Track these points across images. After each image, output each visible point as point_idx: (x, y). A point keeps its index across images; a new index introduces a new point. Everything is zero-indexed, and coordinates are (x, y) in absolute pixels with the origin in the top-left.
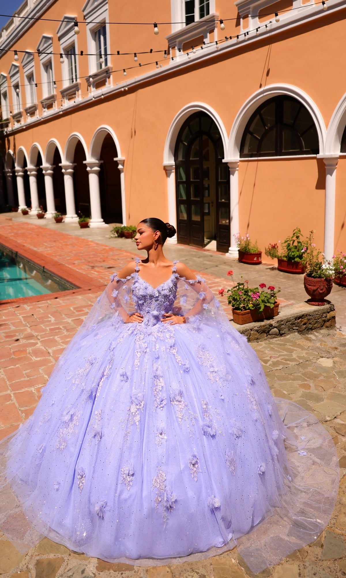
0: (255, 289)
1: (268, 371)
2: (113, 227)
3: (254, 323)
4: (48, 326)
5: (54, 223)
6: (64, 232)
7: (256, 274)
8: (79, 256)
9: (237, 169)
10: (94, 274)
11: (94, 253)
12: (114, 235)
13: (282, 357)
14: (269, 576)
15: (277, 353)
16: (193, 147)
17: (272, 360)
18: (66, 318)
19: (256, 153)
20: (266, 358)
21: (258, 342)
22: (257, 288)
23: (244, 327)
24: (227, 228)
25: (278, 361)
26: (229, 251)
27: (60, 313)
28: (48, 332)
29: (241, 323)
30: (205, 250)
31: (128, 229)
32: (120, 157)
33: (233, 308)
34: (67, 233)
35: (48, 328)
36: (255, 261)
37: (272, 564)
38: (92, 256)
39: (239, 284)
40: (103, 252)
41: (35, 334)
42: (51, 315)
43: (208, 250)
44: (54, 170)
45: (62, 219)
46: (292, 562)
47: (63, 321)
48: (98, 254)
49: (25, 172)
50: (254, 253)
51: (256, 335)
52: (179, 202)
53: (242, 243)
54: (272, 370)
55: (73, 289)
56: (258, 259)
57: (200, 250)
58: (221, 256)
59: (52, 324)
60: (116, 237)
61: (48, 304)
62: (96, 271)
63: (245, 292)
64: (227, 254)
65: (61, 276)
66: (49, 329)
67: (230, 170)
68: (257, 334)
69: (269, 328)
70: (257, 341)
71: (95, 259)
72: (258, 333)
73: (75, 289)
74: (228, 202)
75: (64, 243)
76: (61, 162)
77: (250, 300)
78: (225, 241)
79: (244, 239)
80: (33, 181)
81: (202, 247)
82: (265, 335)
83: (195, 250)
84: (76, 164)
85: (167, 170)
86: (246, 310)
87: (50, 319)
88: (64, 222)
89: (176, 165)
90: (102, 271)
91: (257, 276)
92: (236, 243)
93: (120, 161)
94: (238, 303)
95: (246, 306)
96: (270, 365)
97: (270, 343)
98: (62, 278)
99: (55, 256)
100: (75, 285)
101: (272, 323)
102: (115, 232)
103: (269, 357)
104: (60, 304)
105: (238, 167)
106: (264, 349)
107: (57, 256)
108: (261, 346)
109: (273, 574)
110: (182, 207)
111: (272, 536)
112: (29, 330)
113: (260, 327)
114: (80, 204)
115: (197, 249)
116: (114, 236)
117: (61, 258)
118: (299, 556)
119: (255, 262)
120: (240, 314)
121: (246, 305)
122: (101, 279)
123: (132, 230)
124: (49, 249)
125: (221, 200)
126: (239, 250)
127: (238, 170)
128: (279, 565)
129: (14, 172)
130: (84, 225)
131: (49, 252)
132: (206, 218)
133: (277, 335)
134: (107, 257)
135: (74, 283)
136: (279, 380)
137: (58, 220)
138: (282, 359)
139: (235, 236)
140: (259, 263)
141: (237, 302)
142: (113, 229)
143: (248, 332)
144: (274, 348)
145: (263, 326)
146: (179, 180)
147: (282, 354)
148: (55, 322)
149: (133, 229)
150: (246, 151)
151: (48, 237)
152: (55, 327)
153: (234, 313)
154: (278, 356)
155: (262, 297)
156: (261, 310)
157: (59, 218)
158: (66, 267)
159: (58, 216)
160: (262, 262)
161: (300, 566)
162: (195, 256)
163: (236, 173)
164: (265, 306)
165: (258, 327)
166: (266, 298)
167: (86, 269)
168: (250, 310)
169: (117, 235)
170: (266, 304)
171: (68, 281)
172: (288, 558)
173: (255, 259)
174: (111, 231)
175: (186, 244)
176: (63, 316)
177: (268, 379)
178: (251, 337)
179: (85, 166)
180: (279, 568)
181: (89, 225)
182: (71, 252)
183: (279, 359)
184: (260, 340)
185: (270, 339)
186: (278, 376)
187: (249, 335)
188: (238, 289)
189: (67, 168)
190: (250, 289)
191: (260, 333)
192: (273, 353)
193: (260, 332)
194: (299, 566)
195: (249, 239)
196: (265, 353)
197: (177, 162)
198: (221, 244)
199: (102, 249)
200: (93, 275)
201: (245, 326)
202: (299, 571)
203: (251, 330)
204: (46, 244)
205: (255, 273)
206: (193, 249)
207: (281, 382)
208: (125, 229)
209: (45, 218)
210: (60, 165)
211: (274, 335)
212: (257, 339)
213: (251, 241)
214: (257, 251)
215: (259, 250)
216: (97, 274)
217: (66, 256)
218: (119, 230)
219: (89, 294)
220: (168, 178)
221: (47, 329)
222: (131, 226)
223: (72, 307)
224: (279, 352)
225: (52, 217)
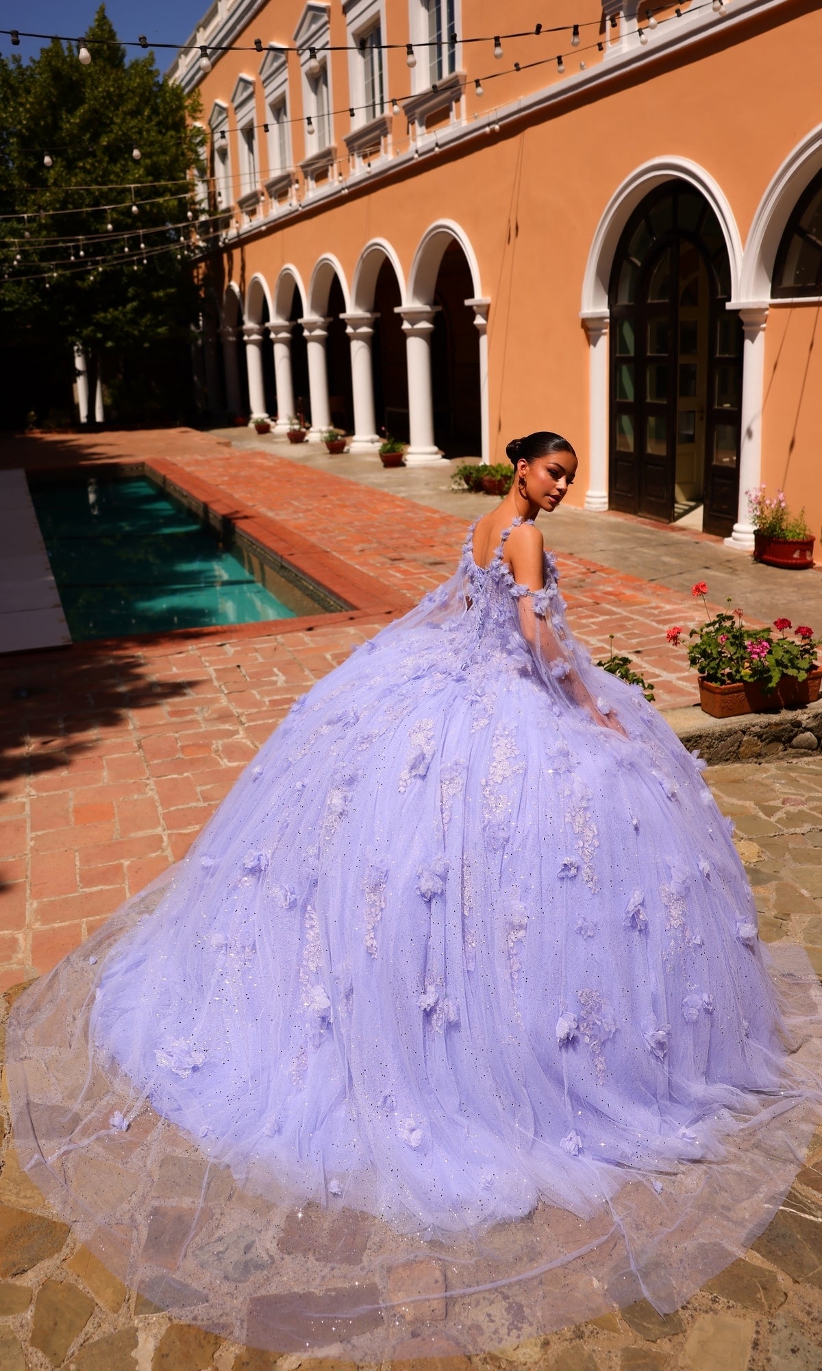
0: (764, 631)
1: (772, 835)
2: (458, 467)
3: (752, 716)
4: (269, 693)
5: (326, 454)
6: (342, 476)
7: (794, 592)
8: (366, 533)
9: (764, 326)
10: (395, 577)
11: (403, 526)
12: (459, 484)
13: (815, 804)
14: (677, 1334)
15: (804, 793)
16: (655, 271)
17: (788, 808)
18: (311, 677)
19: (813, 284)
20: (771, 803)
21: (760, 764)
22: (769, 630)
23: (726, 725)
24: (732, 475)
25: (800, 812)
26: (734, 534)
27: (300, 665)
28: (265, 708)
29: (719, 715)
30: (674, 529)
31: (493, 472)
32: (480, 296)
33: (702, 675)
34: (352, 478)
35: (267, 700)
36: (796, 559)
37: (689, 1306)
38: (397, 535)
39: (722, 618)
40: (425, 526)
41: (236, 710)
42: (279, 670)
43: (682, 529)
44: (328, 327)
45: (343, 444)
46: (743, 1312)
47: (304, 684)
48: (413, 531)
49: (265, 332)
50: (796, 539)
51: (756, 745)
52: (617, 409)
53: (765, 513)
54: (781, 833)
55: (341, 611)
56: (803, 555)
57: (662, 528)
58: (712, 544)
59: (278, 691)
60: (464, 490)
61: (276, 644)
62: (399, 571)
63: (735, 637)
64: (728, 541)
65: (317, 578)
66: (270, 701)
67: (744, 328)
68: (759, 743)
69: (792, 731)
70: (758, 761)
71: (403, 541)
72: (762, 741)
73: (347, 611)
74: (736, 409)
75: (338, 502)
76: (344, 311)
77: (745, 658)
78: (725, 507)
79: (770, 505)
80: (281, 354)
81: (667, 521)
82: (781, 747)
83: (649, 528)
84: (378, 315)
85: (590, 328)
86: (734, 681)
87: (274, 678)
88: (348, 452)
89: (611, 317)
90: (414, 571)
91: (795, 599)
92: (750, 512)
93: (478, 306)
94: (713, 664)
95: (734, 673)
96: (779, 821)
97: (790, 769)
98: (319, 584)
99: (313, 532)
100: (346, 602)
101: (799, 719)
102: (460, 479)
103: (781, 800)
104: (305, 644)
105: (765, 322)
106: (772, 780)
107: (318, 533)
108: (765, 773)
109: (688, 1332)
110: (626, 421)
111: (701, 1240)
112: (224, 702)
113: (766, 727)
114: (388, 409)
115: (654, 526)
116: (460, 488)
117: (325, 536)
118: (763, 1300)
119: (794, 561)
120: (718, 691)
121: (734, 669)
122: (407, 590)
123: (502, 475)
124: (301, 515)
125: (721, 404)
126: (756, 533)
127: (764, 329)
128: (706, 1312)
129: (240, 333)
130: (393, 460)
131: (302, 521)
132: (681, 449)
133: (813, 750)
134: (431, 538)
135: (345, 596)
136: (795, 859)
137: (335, 447)
138: (811, 809)
139: (750, 495)
140: (808, 565)
141: (711, 661)
142: (457, 471)
143: (735, 736)
144: (798, 779)
145: (776, 724)
146: (618, 355)
147: (816, 794)
148: (285, 685)
149: (504, 473)
150: (788, 281)
151: (305, 486)
152: (284, 696)
153: (702, 687)
154: (803, 799)
155: (776, 651)
156: (773, 684)
157: (336, 442)
158: (334, 558)
159: (334, 438)
160: (814, 562)
161: (761, 1324)
162: (646, 543)
163: (761, 336)
164: (784, 676)
165: (761, 727)
166: (787, 656)
167: (378, 565)
168: (745, 682)
169: (466, 486)
170: (785, 671)
171: (332, 592)
172: (732, 1299)
173: (796, 555)
174: (452, 477)
175: (630, 513)
176: (307, 672)
177: (768, 854)
178: (742, 749)
179: (399, 319)
180: (705, 1320)
181: (403, 459)
182: (350, 523)
183: (804, 808)
184: (767, 758)
185: (794, 757)
186: (795, 849)
187: (737, 744)
188: (717, 630)
189: (357, 323)
190: (747, 632)
191: (767, 741)
192: (793, 791)
193: (765, 739)
194: (757, 1323)
195: (783, 505)
196: (773, 790)
197: (614, 309)
198: (715, 514)
199: (423, 519)
200: (391, 579)
201: (728, 722)
202: (754, 1336)
203: (744, 733)
204: (296, 504)
205: (792, 589)
206: (645, 524)
207: (799, 866)
208: (485, 473)
209: (307, 441)
210: (342, 316)
211: (805, 748)
212: (759, 755)
213: (789, 510)
214: (801, 536)
215: (807, 533)
216: (403, 577)
217: (337, 532)
218: (471, 473)
219: (373, 623)
220: (592, 347)
221: (264, 702)
222: (499, 465)
223: (331, 653)
224: (811, 789)
225: (322, 441)
